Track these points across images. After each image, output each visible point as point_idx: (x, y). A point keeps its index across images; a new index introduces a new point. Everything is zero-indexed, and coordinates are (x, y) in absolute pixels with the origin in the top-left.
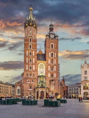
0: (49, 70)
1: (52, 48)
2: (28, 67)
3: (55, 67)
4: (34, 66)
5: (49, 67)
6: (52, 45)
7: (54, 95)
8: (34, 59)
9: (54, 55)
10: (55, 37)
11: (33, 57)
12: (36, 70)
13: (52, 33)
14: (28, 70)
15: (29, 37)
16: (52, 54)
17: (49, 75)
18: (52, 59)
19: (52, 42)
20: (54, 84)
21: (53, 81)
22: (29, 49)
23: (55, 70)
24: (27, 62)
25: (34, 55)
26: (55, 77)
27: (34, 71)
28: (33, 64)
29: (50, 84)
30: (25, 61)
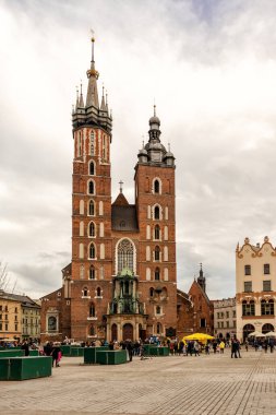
0: (148, 258)
1: (157, 190)
2: (85, 248)
3: (166, 249)
4: (102, 246)
5: (148, 249)
6: (157, 183)
7: (164, 334)
8: (102, 225)
9: (163, 213)
10: (165, 160)
11: (100, 219)
12: (109, 261)
13: (156, 145)
14: (85, 258)
15: (88, 158)
16: (157, 209)
17: (149, 274)
18: (157, 226)
19: (157, 175)
20: (165, 301)
21: (159, 292)
22: (88, 193)
23: (166, 259)
24: (82, 234)
25: (101, 213)
26: (166, 278)
27: (102, 262)
28: (99, 241)
29: (152, 302)
30: (76, 231)
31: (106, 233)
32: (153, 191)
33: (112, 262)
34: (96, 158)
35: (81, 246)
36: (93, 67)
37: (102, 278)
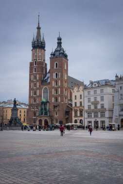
0: (53, 94)
1: (57, 67)
3: (59, 89)
4: (38, 91)
5: (53, 90)
6: (57, 64)
7: (58, 123)
8: (38, 83)
9: (59, 75)
11: (37, 81)
12: (40, 96)
14: (33, 95)
15: (34, 60)
16: (56, 74)
17: (53, 100)
18: (56, 81)
19: (56, 61)
20: (59, 110)
21: (56, 106)
22: (34, 72)
23: (59, 93)
24: (32, 87)
25: (38, 79)
26: (59, 101)
27: (38, 97)
28: (37, 89)
29: (54, 110)
30: (30, 86)
31: (39, 86)
32: (55, 67)
33: (41, 96)
34: (36, 59)
35: (32, 91)
36: (39, 25)
37: (38, 102)
